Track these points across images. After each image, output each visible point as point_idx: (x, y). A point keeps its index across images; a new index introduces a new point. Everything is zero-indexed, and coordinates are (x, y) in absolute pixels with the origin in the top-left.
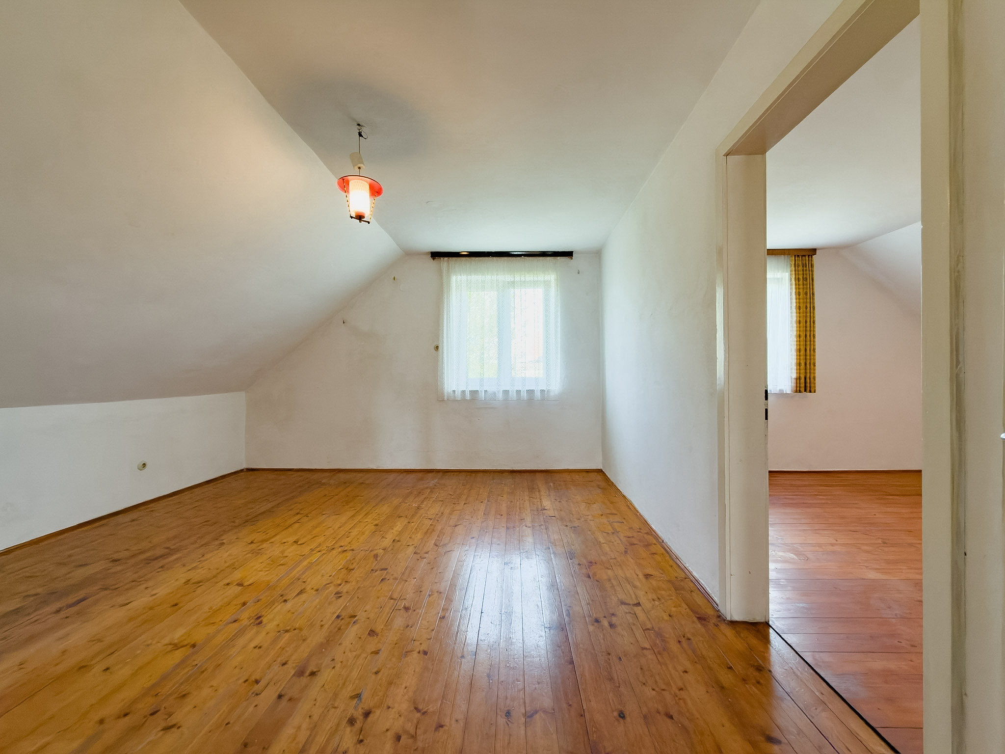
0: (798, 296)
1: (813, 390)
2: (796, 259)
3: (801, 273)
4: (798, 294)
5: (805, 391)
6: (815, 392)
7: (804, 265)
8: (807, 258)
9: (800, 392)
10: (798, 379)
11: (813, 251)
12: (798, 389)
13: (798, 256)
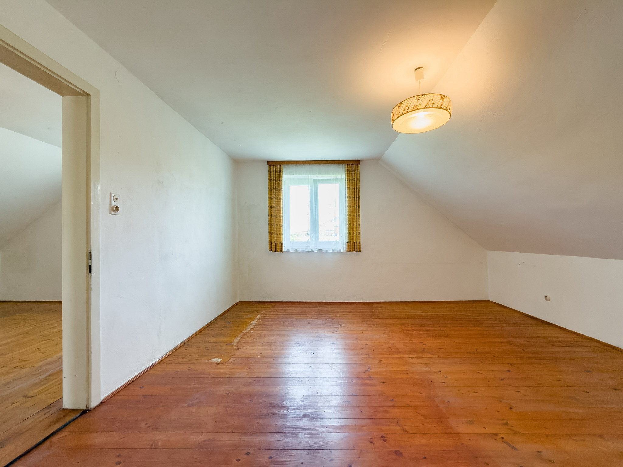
0: (349, 190)
1: (358, 250)
2: (348, 166)
3: (351, 175)
4: (349, 189)
5: (354, 250)
6: (360, 251)
7: (353, 171)
8: (355, 166)
9: (350, 251)
10: (349, 244)
11: (359, 161)
12: (349, 249)
13: (349, 164)
